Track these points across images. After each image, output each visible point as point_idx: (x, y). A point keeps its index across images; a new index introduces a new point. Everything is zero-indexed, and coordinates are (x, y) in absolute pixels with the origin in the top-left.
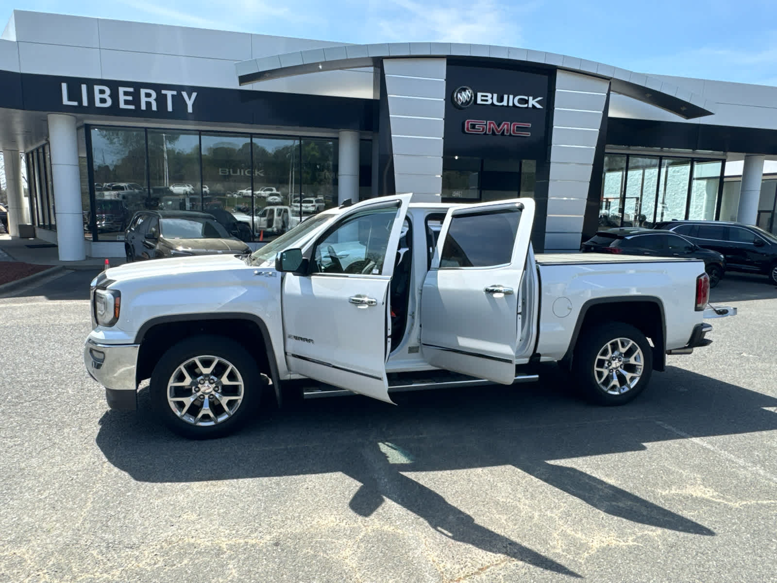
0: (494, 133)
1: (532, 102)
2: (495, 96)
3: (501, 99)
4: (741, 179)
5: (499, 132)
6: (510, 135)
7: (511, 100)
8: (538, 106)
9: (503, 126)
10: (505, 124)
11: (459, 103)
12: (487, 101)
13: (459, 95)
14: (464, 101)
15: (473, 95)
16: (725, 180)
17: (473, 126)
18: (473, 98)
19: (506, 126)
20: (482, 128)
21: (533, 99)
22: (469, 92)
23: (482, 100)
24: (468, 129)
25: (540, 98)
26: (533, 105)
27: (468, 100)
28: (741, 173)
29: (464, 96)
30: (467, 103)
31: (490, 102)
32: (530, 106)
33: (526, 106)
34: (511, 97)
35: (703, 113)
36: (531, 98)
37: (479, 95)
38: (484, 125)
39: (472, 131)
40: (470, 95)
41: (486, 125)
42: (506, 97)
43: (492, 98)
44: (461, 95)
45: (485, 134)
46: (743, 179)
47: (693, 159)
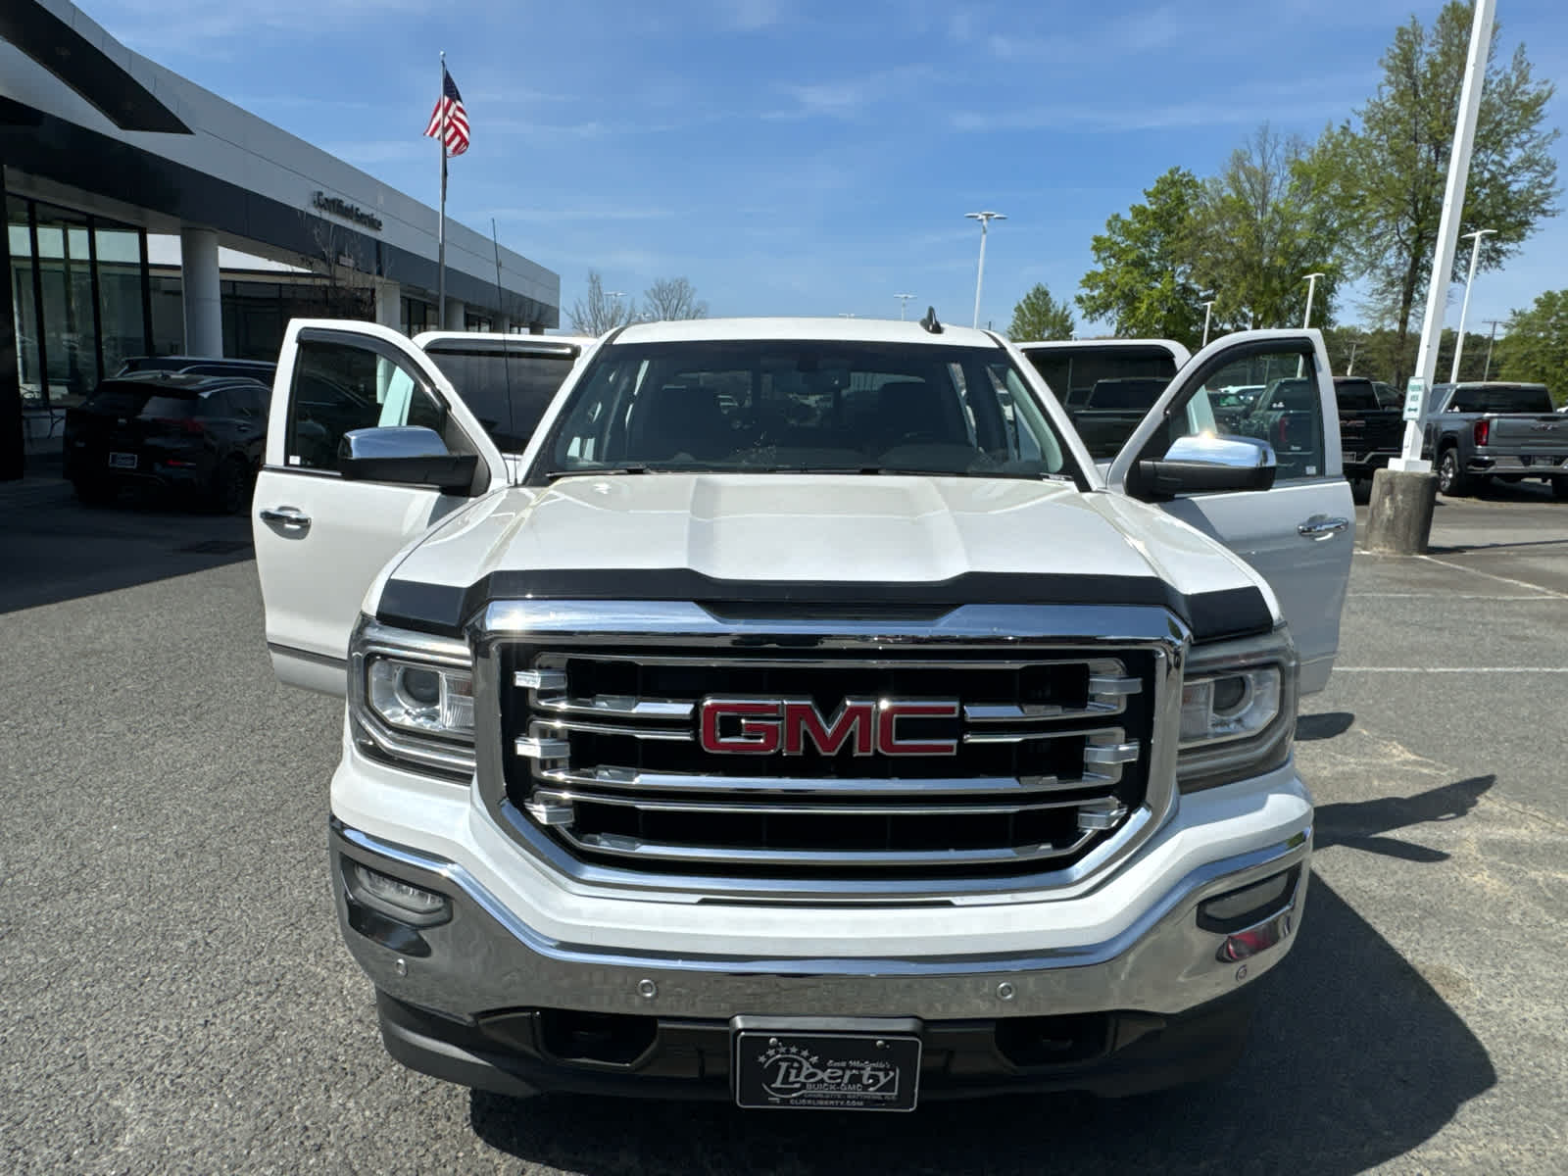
16: (153, 272)
28: (177, 260)
35: (172, 125)
46: (185, 276)
47: (91, 217)
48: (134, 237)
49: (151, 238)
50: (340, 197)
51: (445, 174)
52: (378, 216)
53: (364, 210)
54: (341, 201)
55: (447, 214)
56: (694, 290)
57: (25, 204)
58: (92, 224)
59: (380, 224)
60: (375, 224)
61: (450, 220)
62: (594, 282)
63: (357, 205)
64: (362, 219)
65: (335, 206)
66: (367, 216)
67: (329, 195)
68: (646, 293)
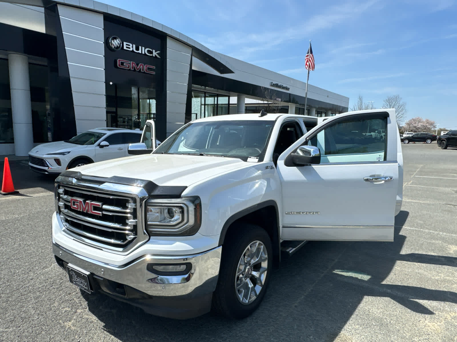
0: (135, 70)
1: (155, 53)
2: (134, 46)
3: (137, 49)
4: (236, 106)
5: (138, 69)
6: (144, 72)
7: (143, 50)
8: (158, 56)
9: (140, 66)
10: (141, 65)
11: (113, 47)
12: (129, 48)
13: (113, 42)
14: (116, 46)
15: (121, 42)
16: (230, 106)
17: (122, 64)
18: (121, 45)
19: (142, 66)
20: (128, 66)
21: (155, 52)
22: (119, 40)
23: (127, 47)
24: (119, 65)
25: (158, 52)
26: (155, 55)
27: (118, 46)
28: (236, 102)
29: (116, 43)
30: (117, 47)
31: (131, 49)
32: (154, 56)
33: (151, 55)
34: (143, 48)
35: (230, 72)
36: (154, 51)
37: (125, 43)
38: (129, 64)
39: (122, 67)
40: (119, 43)
41: (130, 64)
42: (140, 47)
43: (132, 47)
44: (114, 42)
45: (130, 70)
46: (237, 106)
47: (218, 94)
48: (227, 98)
49: (231, 98)
50: (277, 83)
51: (309, 73)
52: (288, 87)
53: (284, 86)
54: (278, 84)
55: (308, 83)
56: (401, 98)
57: (204, 93)
58: (218, 96)
59: (289, 89)
60: (287, 89)
61: (309, 85)
62: (360, 99)
63: (282, 84)
64: (284, 88)
65: (277, 85)
66: (285, 87)
67: (274, 83)
68: (384, 101)
